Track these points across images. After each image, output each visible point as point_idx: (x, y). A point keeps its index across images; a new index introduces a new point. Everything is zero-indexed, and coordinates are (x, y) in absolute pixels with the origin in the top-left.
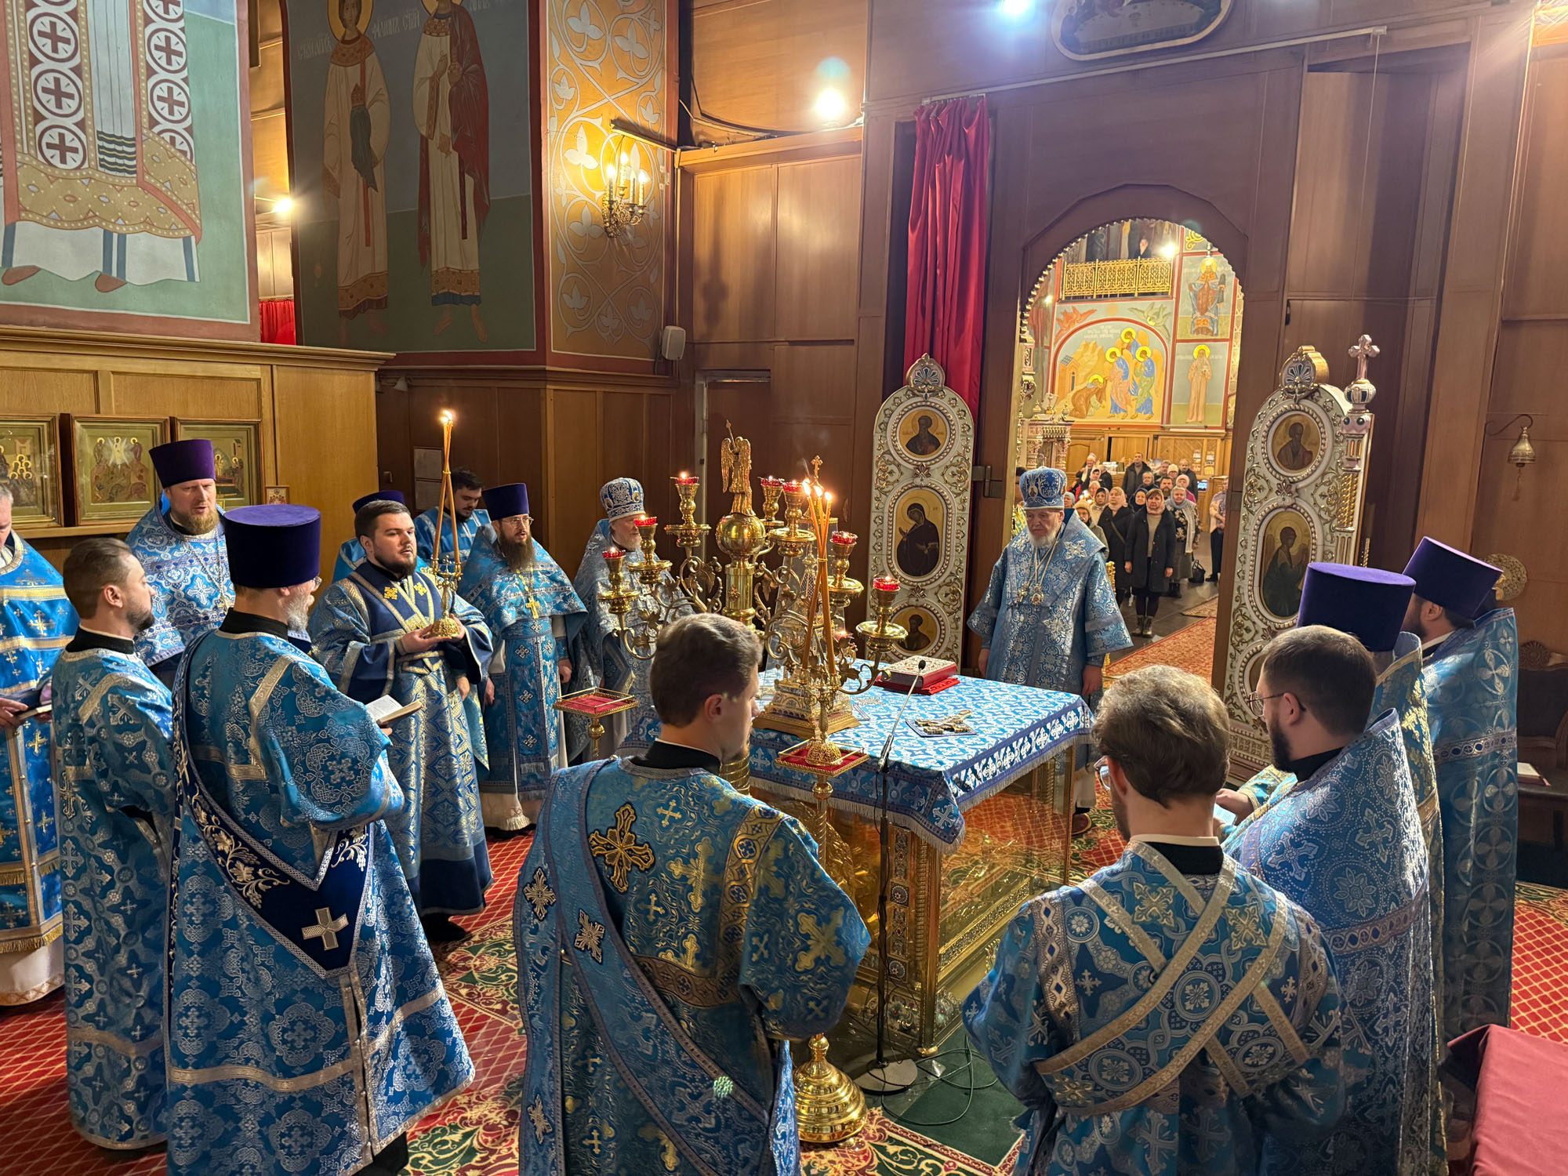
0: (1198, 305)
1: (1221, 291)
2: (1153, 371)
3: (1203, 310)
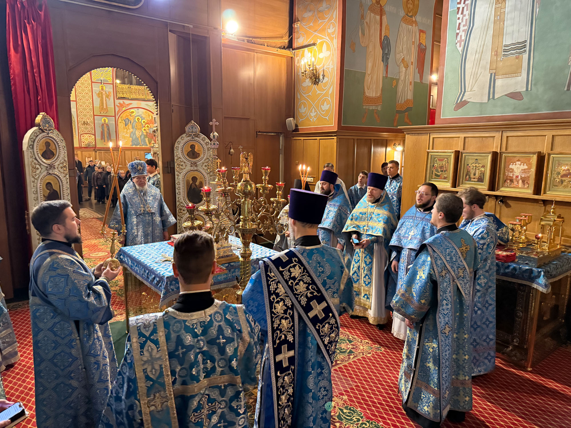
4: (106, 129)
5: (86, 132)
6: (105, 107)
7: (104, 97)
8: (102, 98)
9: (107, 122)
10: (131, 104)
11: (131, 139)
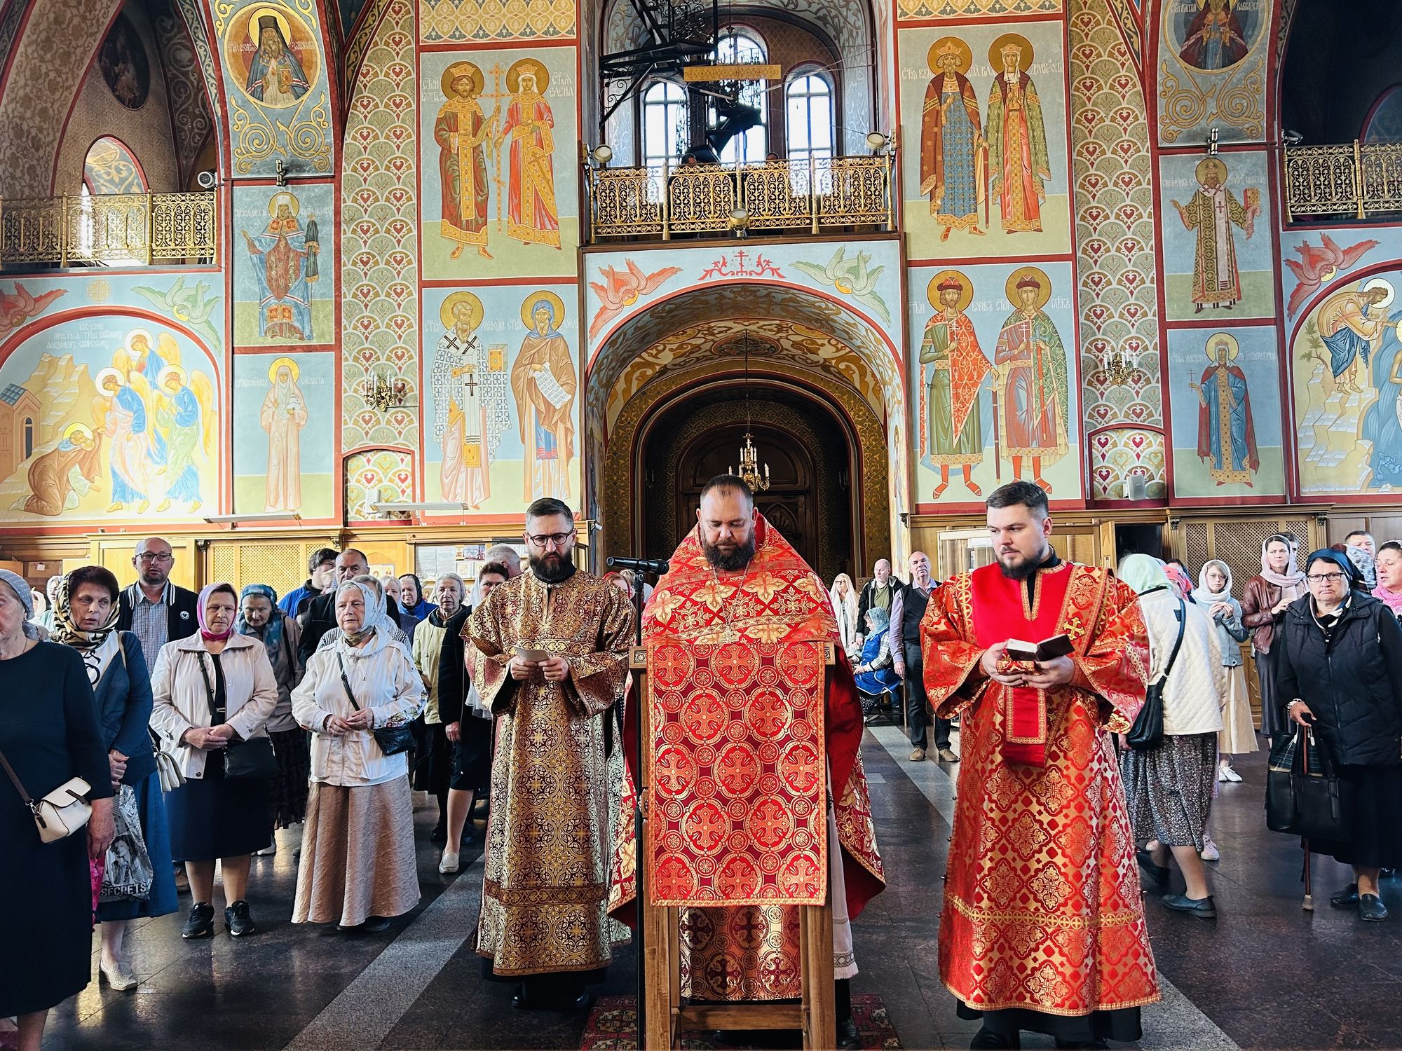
0: (270, 280)
1: (312, 254)
2: (194, 414)
3: (281, 291)
4: (1225, 396)
5: (1121, 419)
6: (1224, 276)
7: (1221, 220)
8: (1211, 227)
9: (1233, 352)
10: (1370, 244)
11: (1367, 445)
